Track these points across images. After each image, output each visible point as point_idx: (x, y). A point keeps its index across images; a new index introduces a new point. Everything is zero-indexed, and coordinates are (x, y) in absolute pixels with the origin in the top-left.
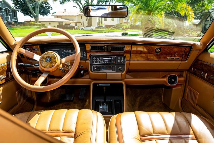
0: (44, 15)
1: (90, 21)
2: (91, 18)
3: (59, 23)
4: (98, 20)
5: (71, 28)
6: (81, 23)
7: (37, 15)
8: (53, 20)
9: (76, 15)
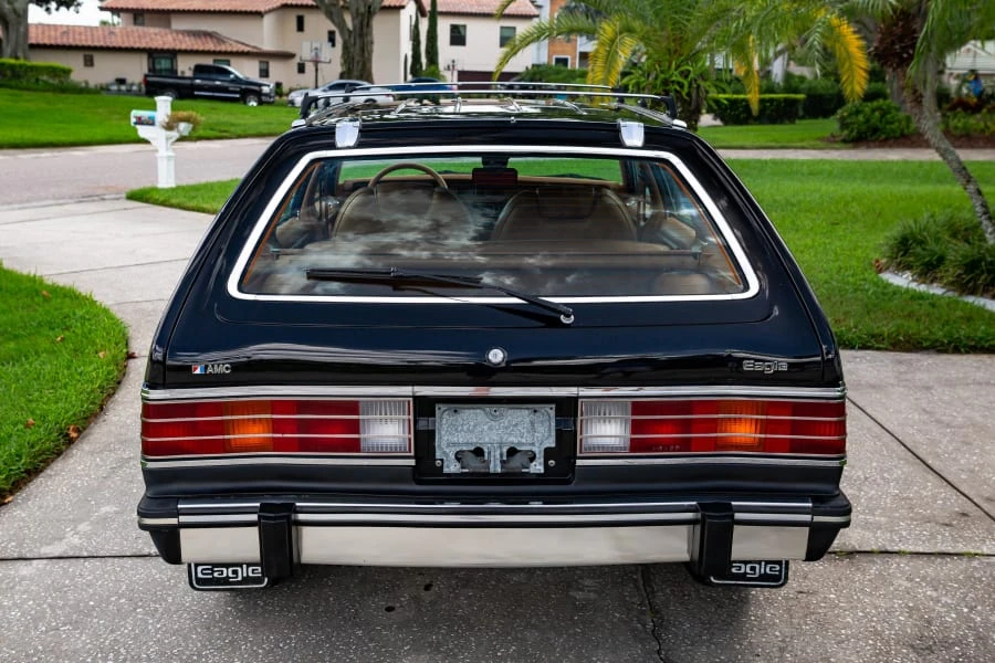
0: (53, 5)
1: (358, 47)
2: (365, 30)
3: (149, 58)
4: (411, 43)
5: (238, 96)
6: (297, 60)
7: (21, 12)
8: (108, 40)
9: (262, 9)
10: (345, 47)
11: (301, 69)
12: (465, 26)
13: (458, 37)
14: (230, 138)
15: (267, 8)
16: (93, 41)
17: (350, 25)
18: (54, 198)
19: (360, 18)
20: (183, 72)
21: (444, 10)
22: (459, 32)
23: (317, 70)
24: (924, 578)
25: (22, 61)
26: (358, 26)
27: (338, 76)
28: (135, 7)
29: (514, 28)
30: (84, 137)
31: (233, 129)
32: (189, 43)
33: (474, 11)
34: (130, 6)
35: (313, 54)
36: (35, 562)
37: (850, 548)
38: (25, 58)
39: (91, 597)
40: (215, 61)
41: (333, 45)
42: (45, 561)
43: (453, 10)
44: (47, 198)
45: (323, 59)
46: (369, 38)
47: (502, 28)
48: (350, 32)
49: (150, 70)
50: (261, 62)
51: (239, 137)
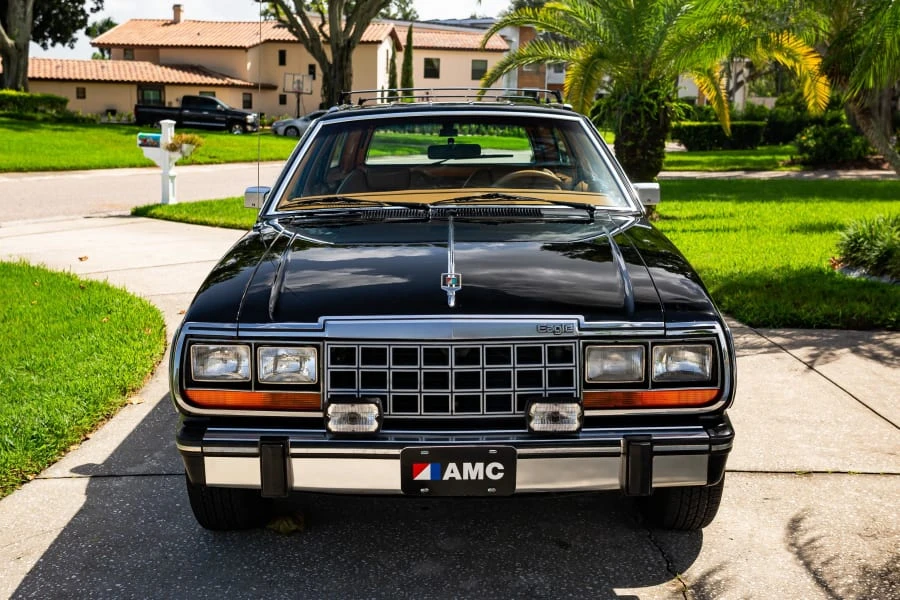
0: (49, 42)
1: (337, 79)
2: (344, 63)
3: (138, 90)
4: (388, 75)
5: (224, 125)
6: (279, 91)
7: (22, 47)
8: (100, 73)
9: (247, 45)
10: (326, 79)
11: (283, 100)
12: (438, 60)
13: (432, 70)
14: (220, 163)
15: (251, 44)
16: (86, 74)
17: (330, 57)
18: (64, 214)
19: (340, 52)
20: (170, 103)
21: (419, 45)
22: (433, 65)
23: (298, 101)
24: (870, 490)
25: (22, 94)
26: (338, 59)
27: (318, 106)
28: (126, 43)
29: (486, 62)
30: (83, 163)
31: (221, 155)
32: (177, 76)
33: (447, 45)
34: (121, 43)
35: (295, 86)
36: (124, 478)
37: (808, 470)
38: (26, 90)
39: (177, 501)
40: (201, 93)
41: (314, 78)
42: (132, 478)
43: (426, 44)
44: (57, 214)
45: (304, 91)
46: (348, 71)
47: (473, 61)
48: (330, 66)
49: (139, 102)
50: (244, 94)
51: (228, 162)
